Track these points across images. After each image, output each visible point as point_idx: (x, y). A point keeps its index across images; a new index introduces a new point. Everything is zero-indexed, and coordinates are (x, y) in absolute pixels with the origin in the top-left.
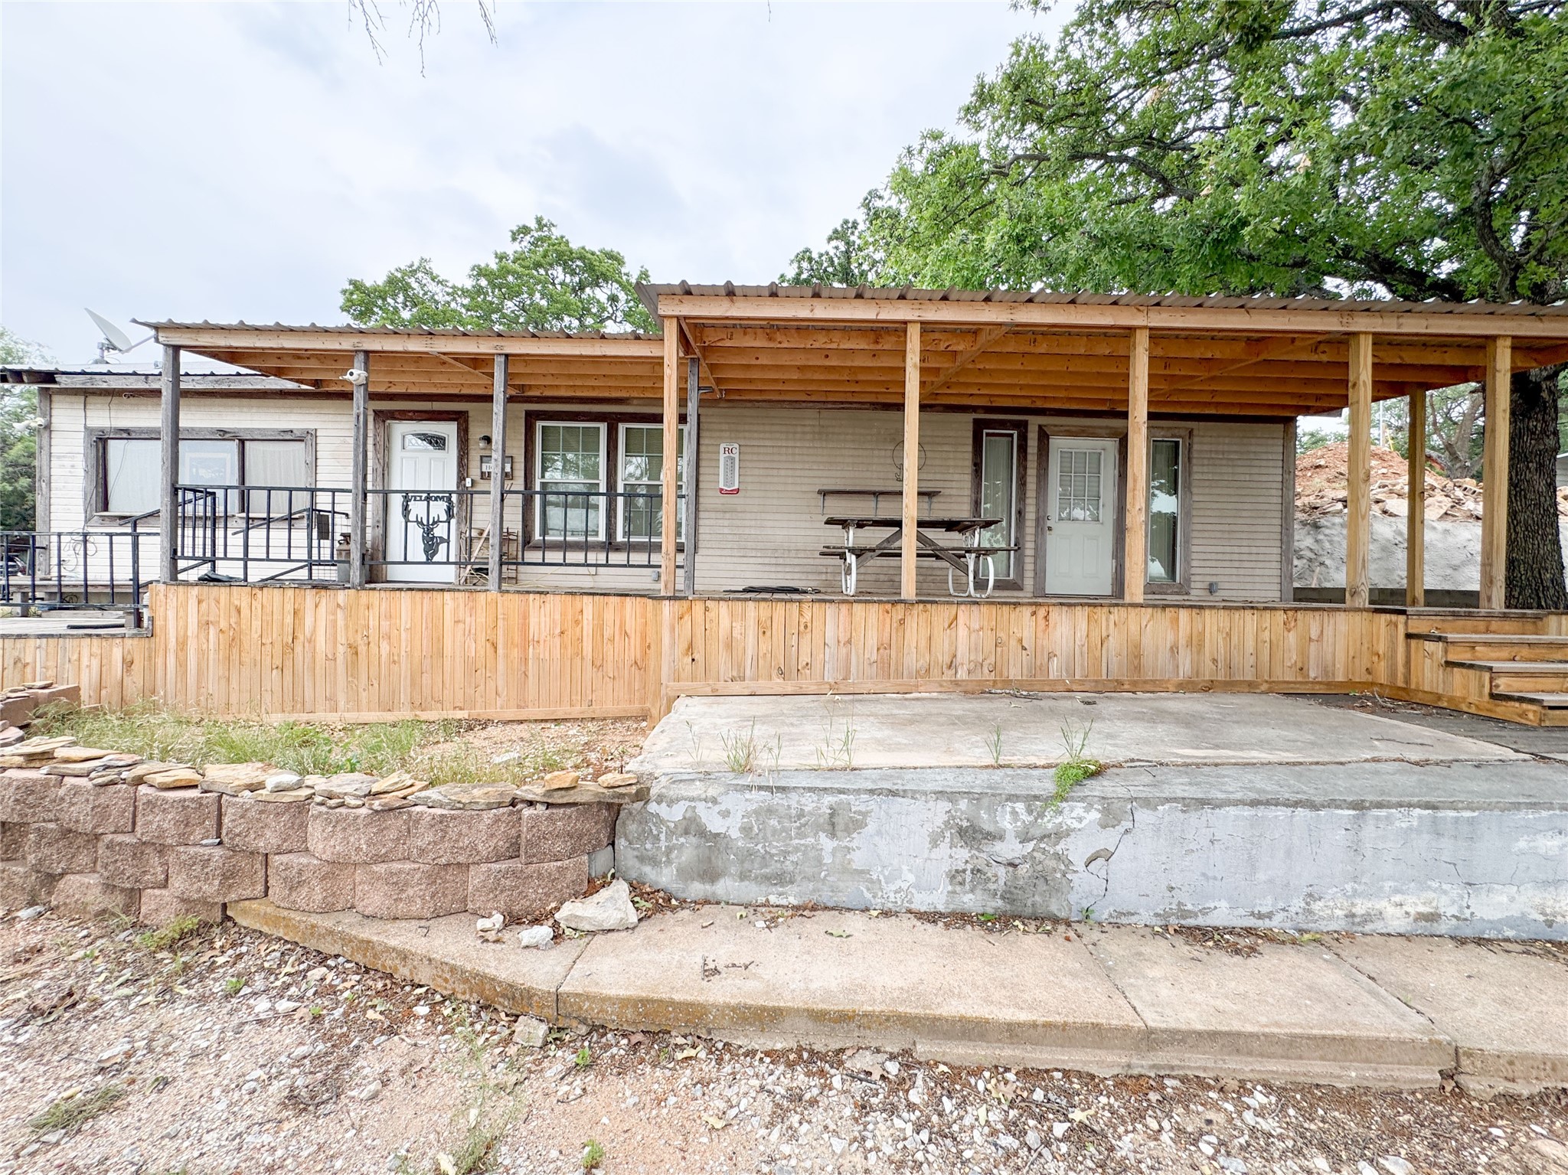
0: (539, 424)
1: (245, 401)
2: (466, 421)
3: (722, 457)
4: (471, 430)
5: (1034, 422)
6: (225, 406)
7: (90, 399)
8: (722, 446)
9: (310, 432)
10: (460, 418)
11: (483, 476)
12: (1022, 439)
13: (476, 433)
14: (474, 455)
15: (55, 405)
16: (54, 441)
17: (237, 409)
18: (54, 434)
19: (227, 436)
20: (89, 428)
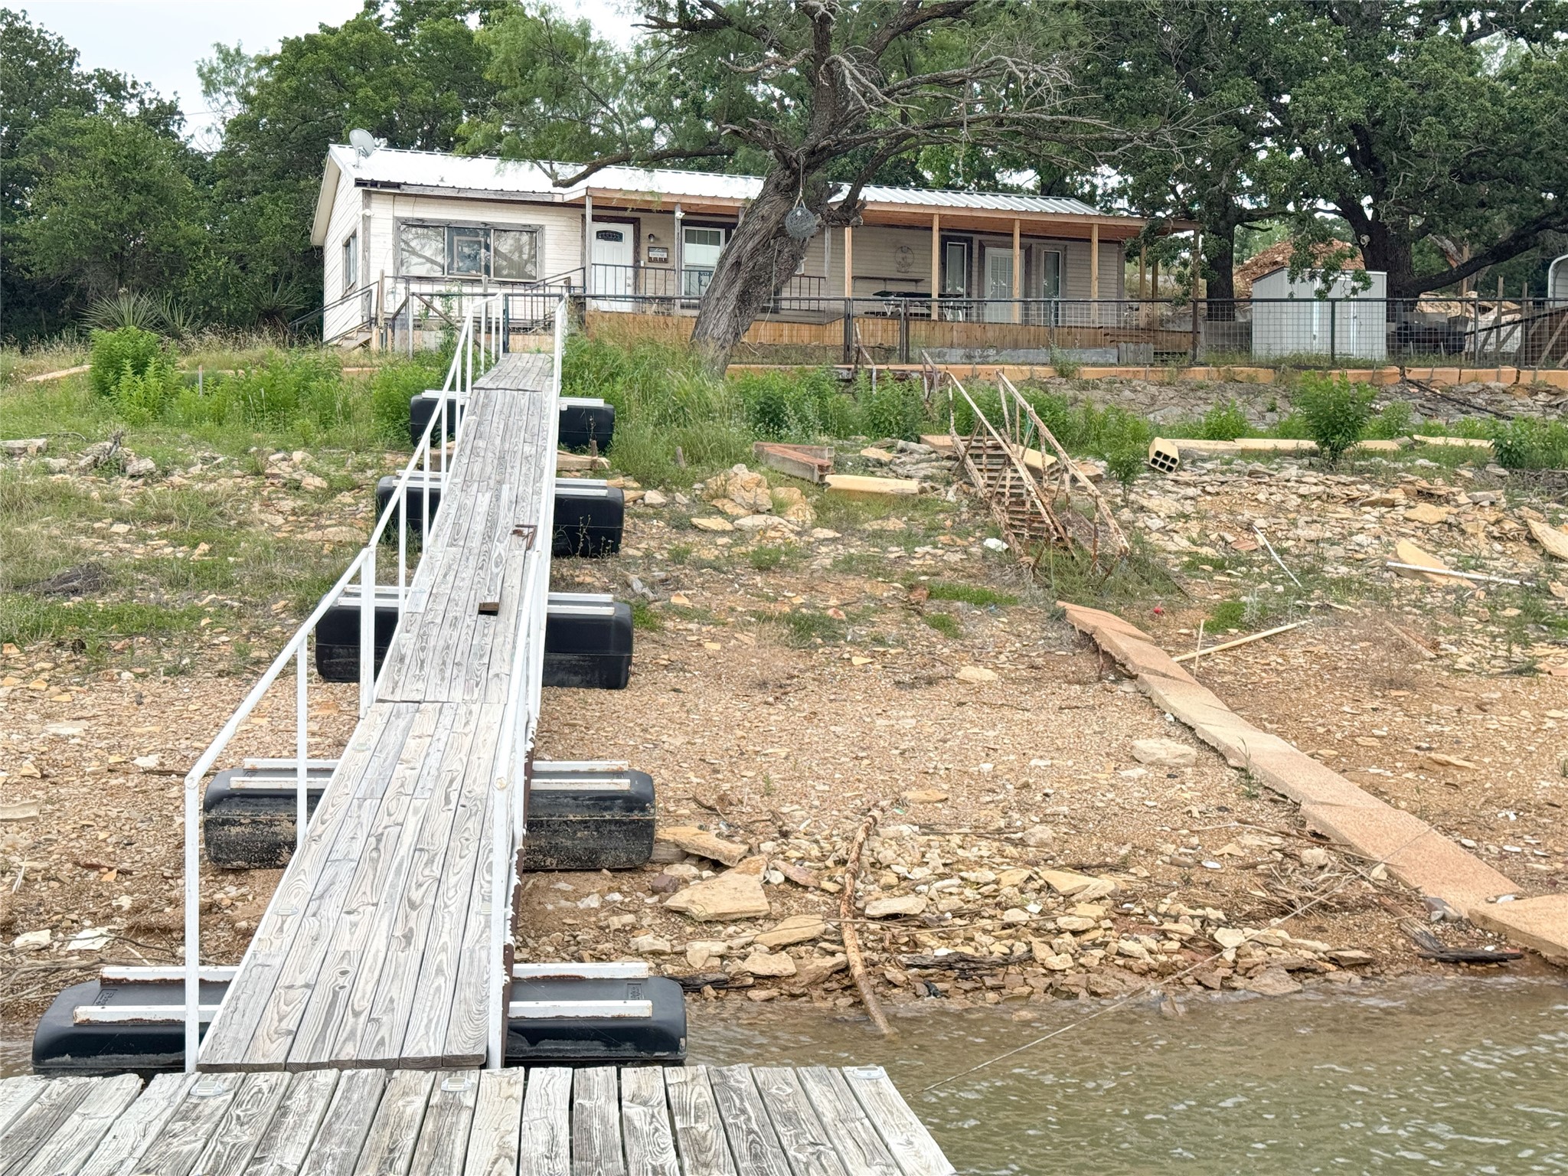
0: (684, 228)
2: (639, 224)
4: (642, 230)
5: (976, 238)
9: (542, 227)
10: (635, 222)
11: (650, 260)
12: (970, 249)
13: (645, 232)
14: (644, 246)
15: (373, 201)
16: (372, 225)
17: (493, 210)
18: (372, 220)
19: (487, 227)
20: (396, 217)
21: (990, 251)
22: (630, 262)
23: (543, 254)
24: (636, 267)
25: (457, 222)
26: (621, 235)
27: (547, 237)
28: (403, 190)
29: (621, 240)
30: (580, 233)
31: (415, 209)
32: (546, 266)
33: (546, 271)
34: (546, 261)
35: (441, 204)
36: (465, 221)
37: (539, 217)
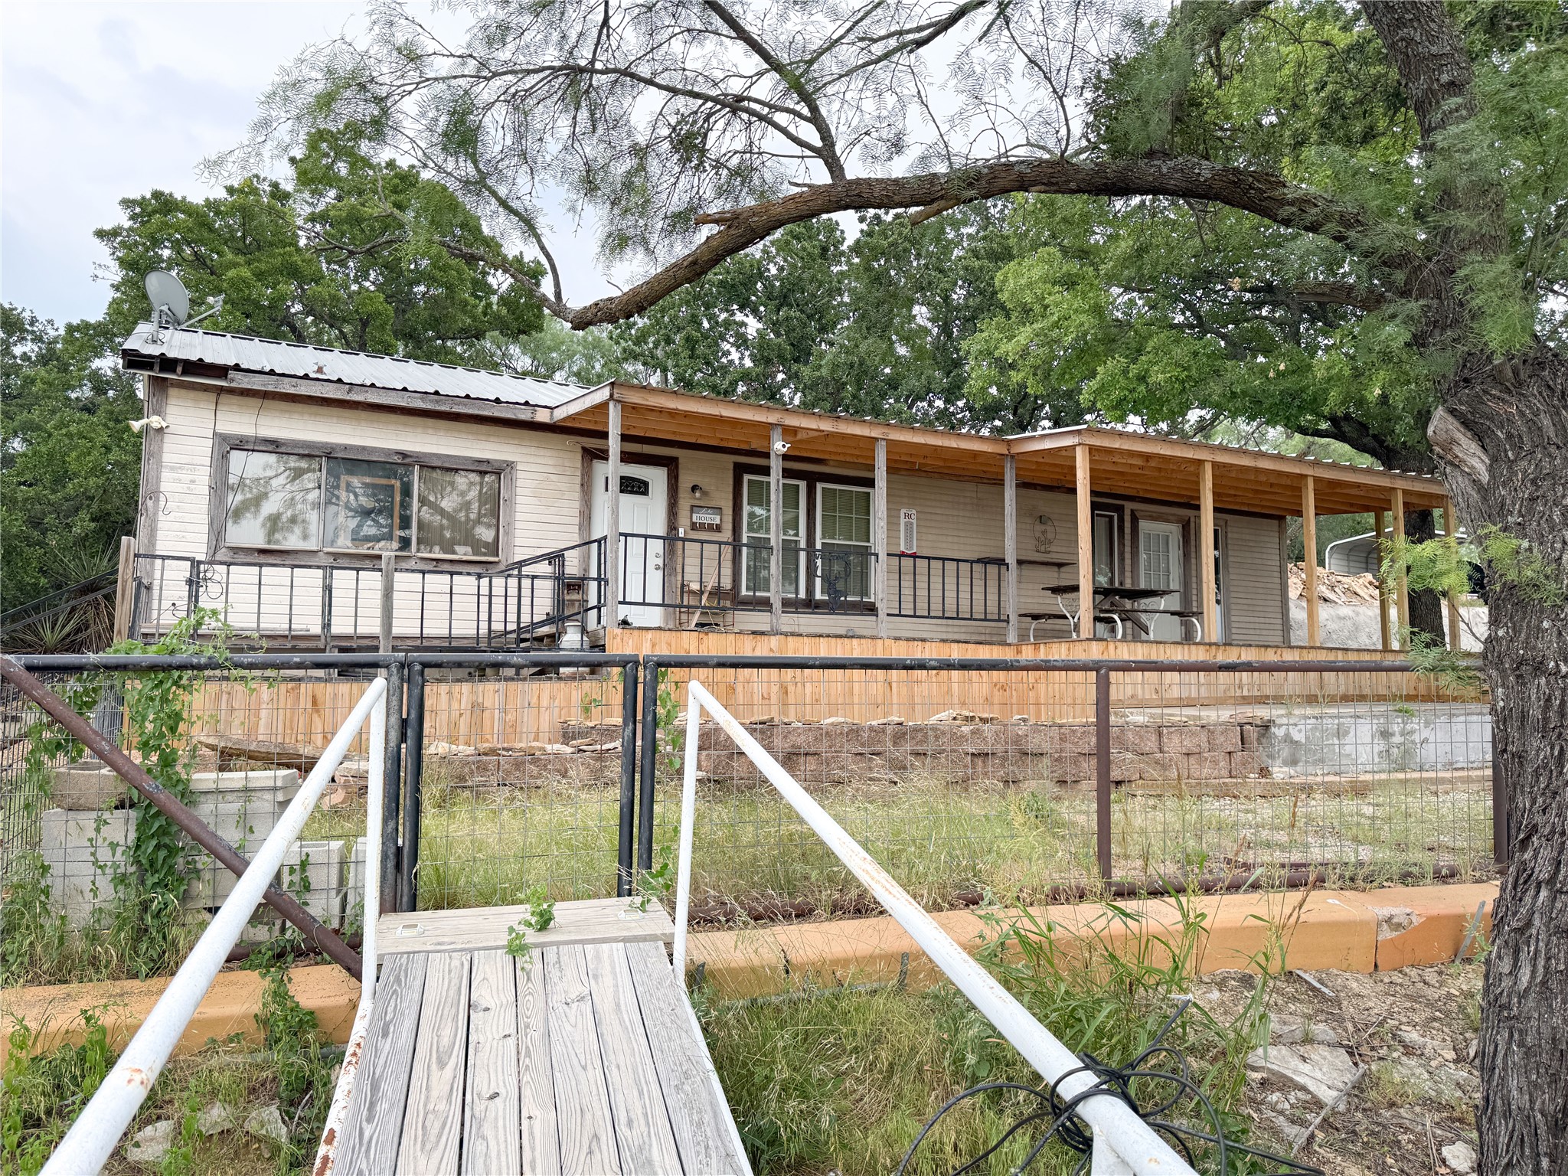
0: (746, 477)
1: (430, 422)
2: (677, 467)
3: (903, 521)
4: (681, 478)
5: (1129, 506)
6: (405, 425)
7: (224, 398)
8: (903, 511)
9: (510, 465)
10: (671, 464)
11: (694, 527)
12: (1121, 520)
13: (686, 481)
14: (684, 504)
15: (172, 401)
16: (166, 447)
17: (419, 430)
18: (167, 438)
19: (407, 461)
20: (221, 435)
21: (1144, 525)
22: (660, 529)
23: (512, 512)
24: (671, 539)
25: (346, 448)
26: (646, 484)
27: (519, 483)
28: (232, 380)
29: (645, 493)
30: (578, 480)
31: (262, 420)
32: (518, 533)
33: (517, 542)
34: (518, 525)
35: (316, 415)
36: (364, 448)
37: (505, 448)
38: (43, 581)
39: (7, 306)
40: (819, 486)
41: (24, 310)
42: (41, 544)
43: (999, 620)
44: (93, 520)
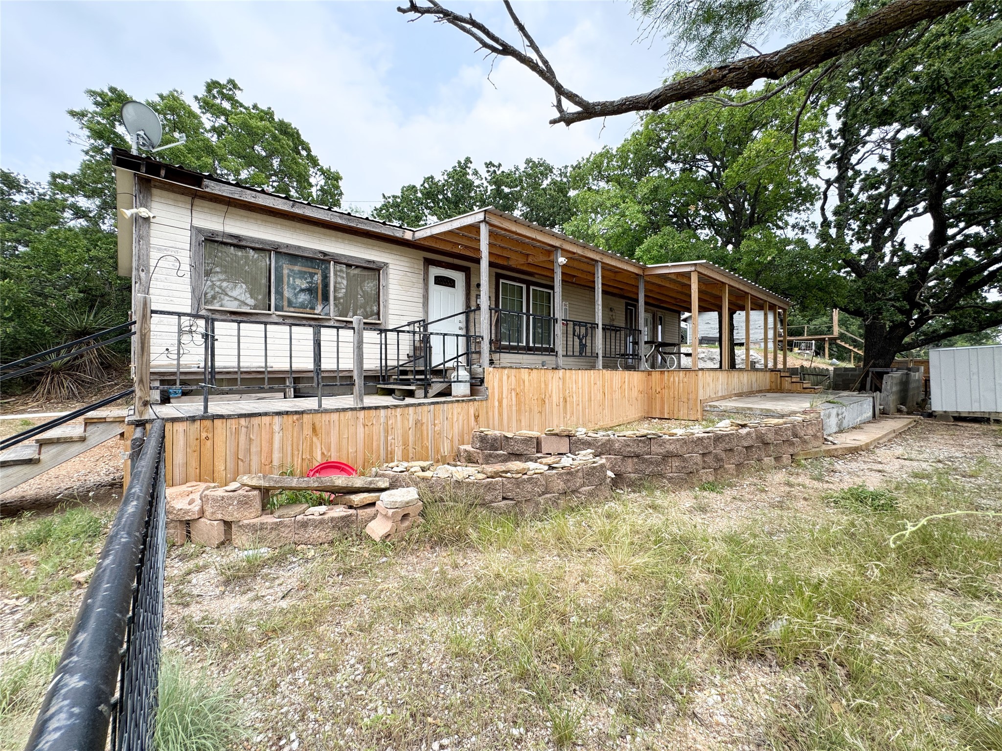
0: (501, 281)
2: (470, 273)
3: (563, 307)
4: (472, 279)
7: (197, 201)
8: (564, 303)
9: (386, 264)
10: (467, 271)
13: (474, 281)
14: (473, 293)
15: (155, 198)
16: (153, 233)
17: (333, 239)
18: (153, 226)
19: (326, 258)
20: (197, 228)
22: (462, 308)
23: (387, 294)
25: (287, 246)
26: (455, 282)
27: (391, 276)
28: (207, 187)
29: (454, 286)
30: (422, 277)
31: (227, 221)
32: (390, 306)
33: (390, 312)
34: (390, 301)
35: (266, 221)
36: (299, 247)
37: (384, 255)
38: (47, 329)
39: (6, 171)
40: (531, 288)
41: (19, 174)
42: (44, 305)
43: (592, 356)
44: (80, 292)
